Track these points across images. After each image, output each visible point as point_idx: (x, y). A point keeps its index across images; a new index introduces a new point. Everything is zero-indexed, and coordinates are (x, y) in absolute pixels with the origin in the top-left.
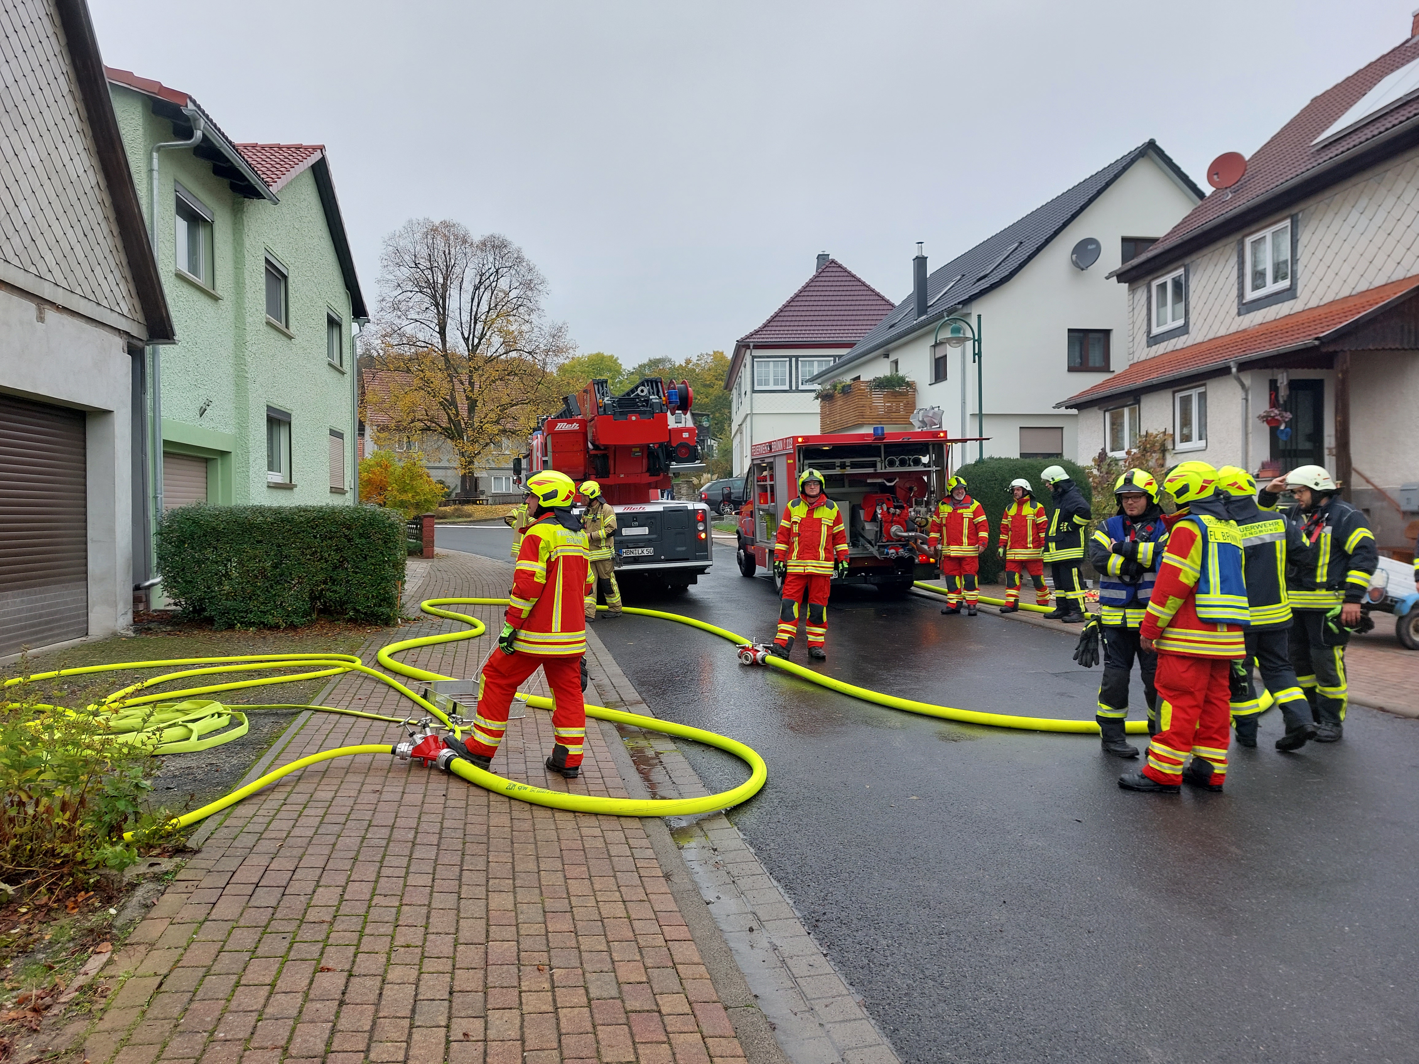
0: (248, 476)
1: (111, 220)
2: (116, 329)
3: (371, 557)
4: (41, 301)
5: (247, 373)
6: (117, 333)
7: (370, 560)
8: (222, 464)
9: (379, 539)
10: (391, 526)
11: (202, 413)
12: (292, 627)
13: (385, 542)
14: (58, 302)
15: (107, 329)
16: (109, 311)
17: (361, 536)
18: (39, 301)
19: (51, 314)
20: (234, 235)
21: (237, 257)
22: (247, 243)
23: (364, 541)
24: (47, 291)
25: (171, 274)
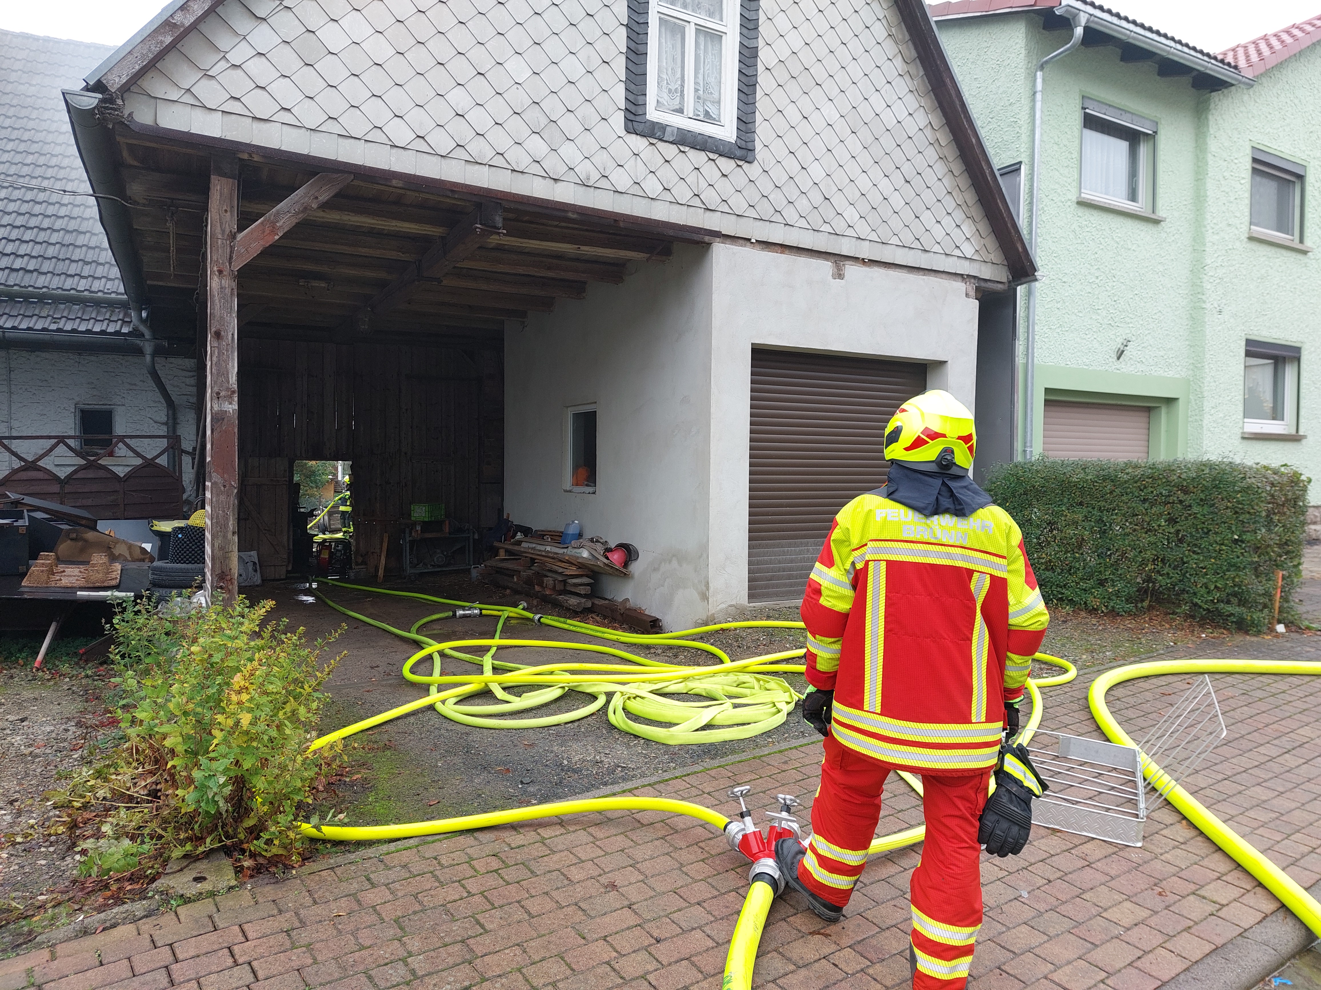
0: (1201, 425)
1: (950, 159)
2: (956, 274)
3: (1216, 533)
4: (839, 259)
5: (1204, 302)
6: (960, 279)
7: (1211, 537)
8: (1168, 413)
9: (1227, 508)
10: (1245, 490)
11: (1120, 354)
12: (1113, 614)
13: (1236, 513)
14: (861, 256)
15: (944, 276)
16: (944, 256)
17: (1202, 502)
18: (837, 258)
19: (851, 270)
20: (1197, 141)
21: (1199, 167)
22: (1213, 145)
23: (1206, 509)
24: (846, 248)
25: (1069, 203)
